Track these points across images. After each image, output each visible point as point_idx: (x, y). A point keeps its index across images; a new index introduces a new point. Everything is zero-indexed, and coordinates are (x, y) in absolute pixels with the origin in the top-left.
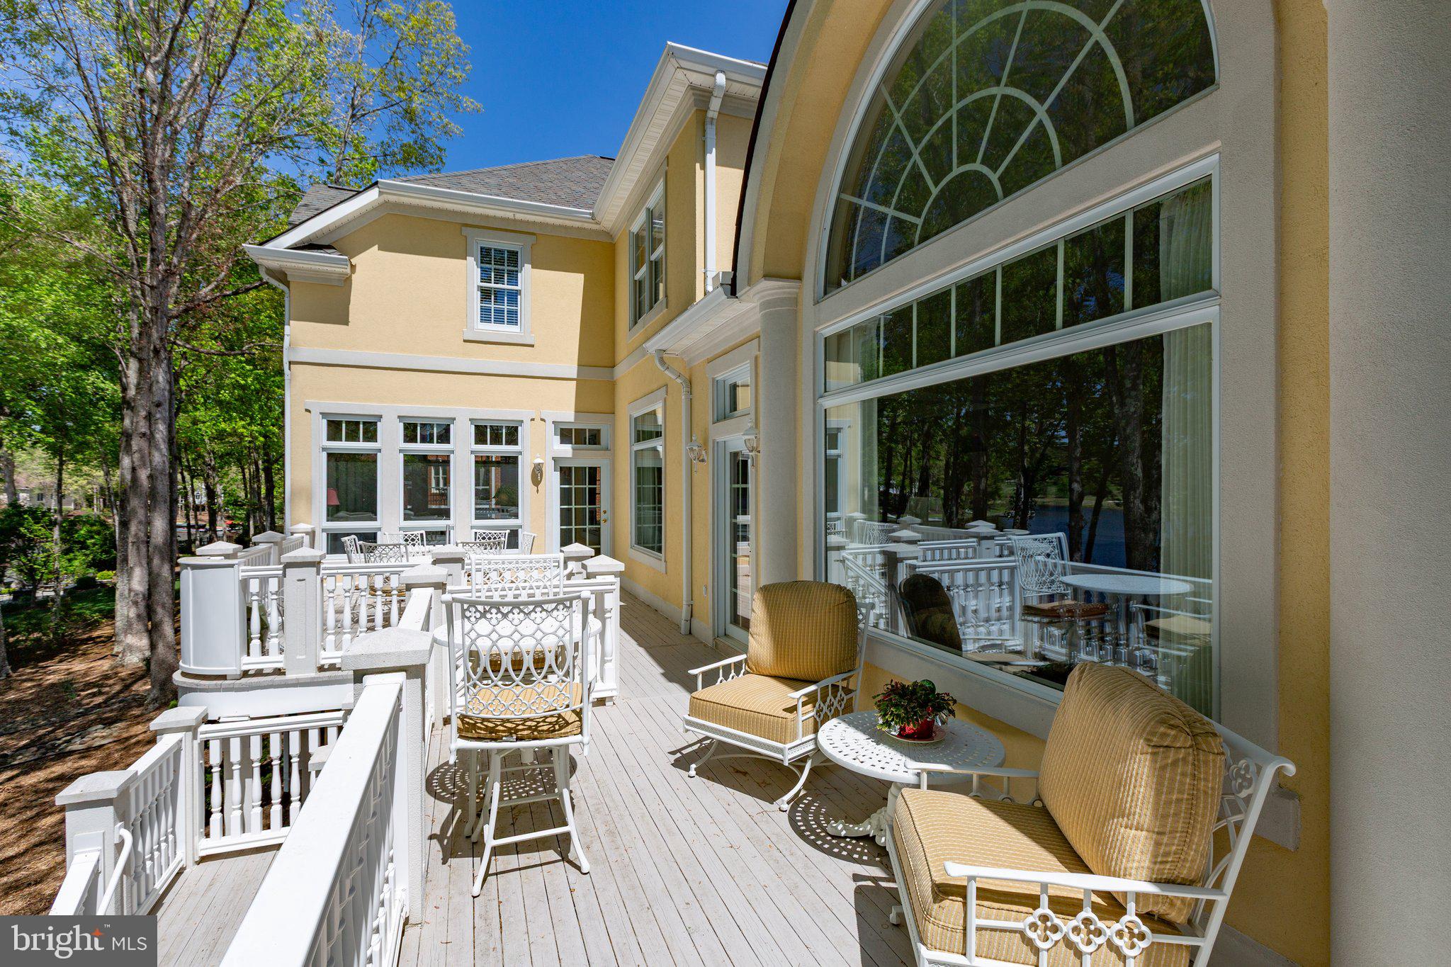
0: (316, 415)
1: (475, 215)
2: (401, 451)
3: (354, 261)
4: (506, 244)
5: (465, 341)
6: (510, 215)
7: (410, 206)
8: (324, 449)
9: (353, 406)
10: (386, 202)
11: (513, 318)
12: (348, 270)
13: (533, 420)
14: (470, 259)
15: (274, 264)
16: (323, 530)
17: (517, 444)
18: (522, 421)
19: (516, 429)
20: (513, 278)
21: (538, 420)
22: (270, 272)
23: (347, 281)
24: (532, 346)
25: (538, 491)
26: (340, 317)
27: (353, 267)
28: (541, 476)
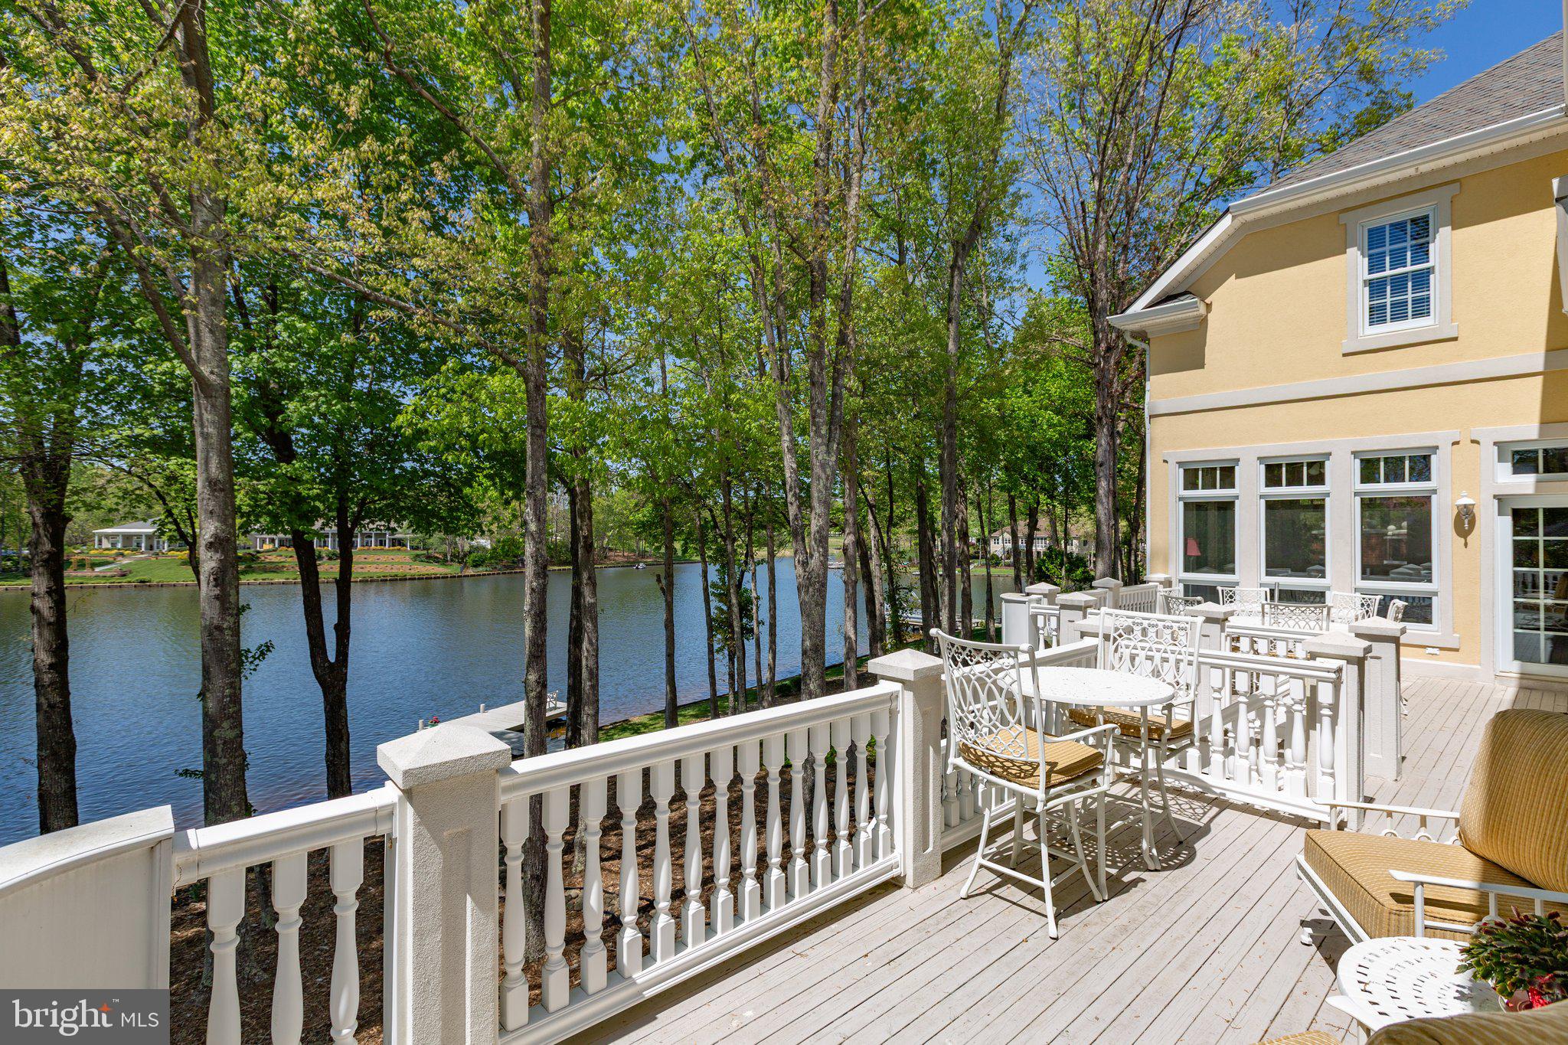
0: (1172, 465)
1: (1358, 193)
2: (1261, 497)
3: (1208, 301)
4: (1405, 212)
5: (1344, 355)
6: (1411, 172)
7: (1272, 217)
8: (1180, 499)
9: (1209, 451)
10: (1244, 224)
11: (1422, 308)
12: (1202, 310)
13: (1456, 443)
14: (1353, 252)
15: (1135, 326)
16: (1180, 581)
17: (1429, 479)
18: (1437, 448)
19: (1426, 459)
20: (1422, 252)
21: (1465, 442)
22: (1135, 335)
23: (1203, 321)
24: (1455, 339)
25: (1466, 545)
26: (1197, 361)
27: (1209, 306)
28: (1472, 523)
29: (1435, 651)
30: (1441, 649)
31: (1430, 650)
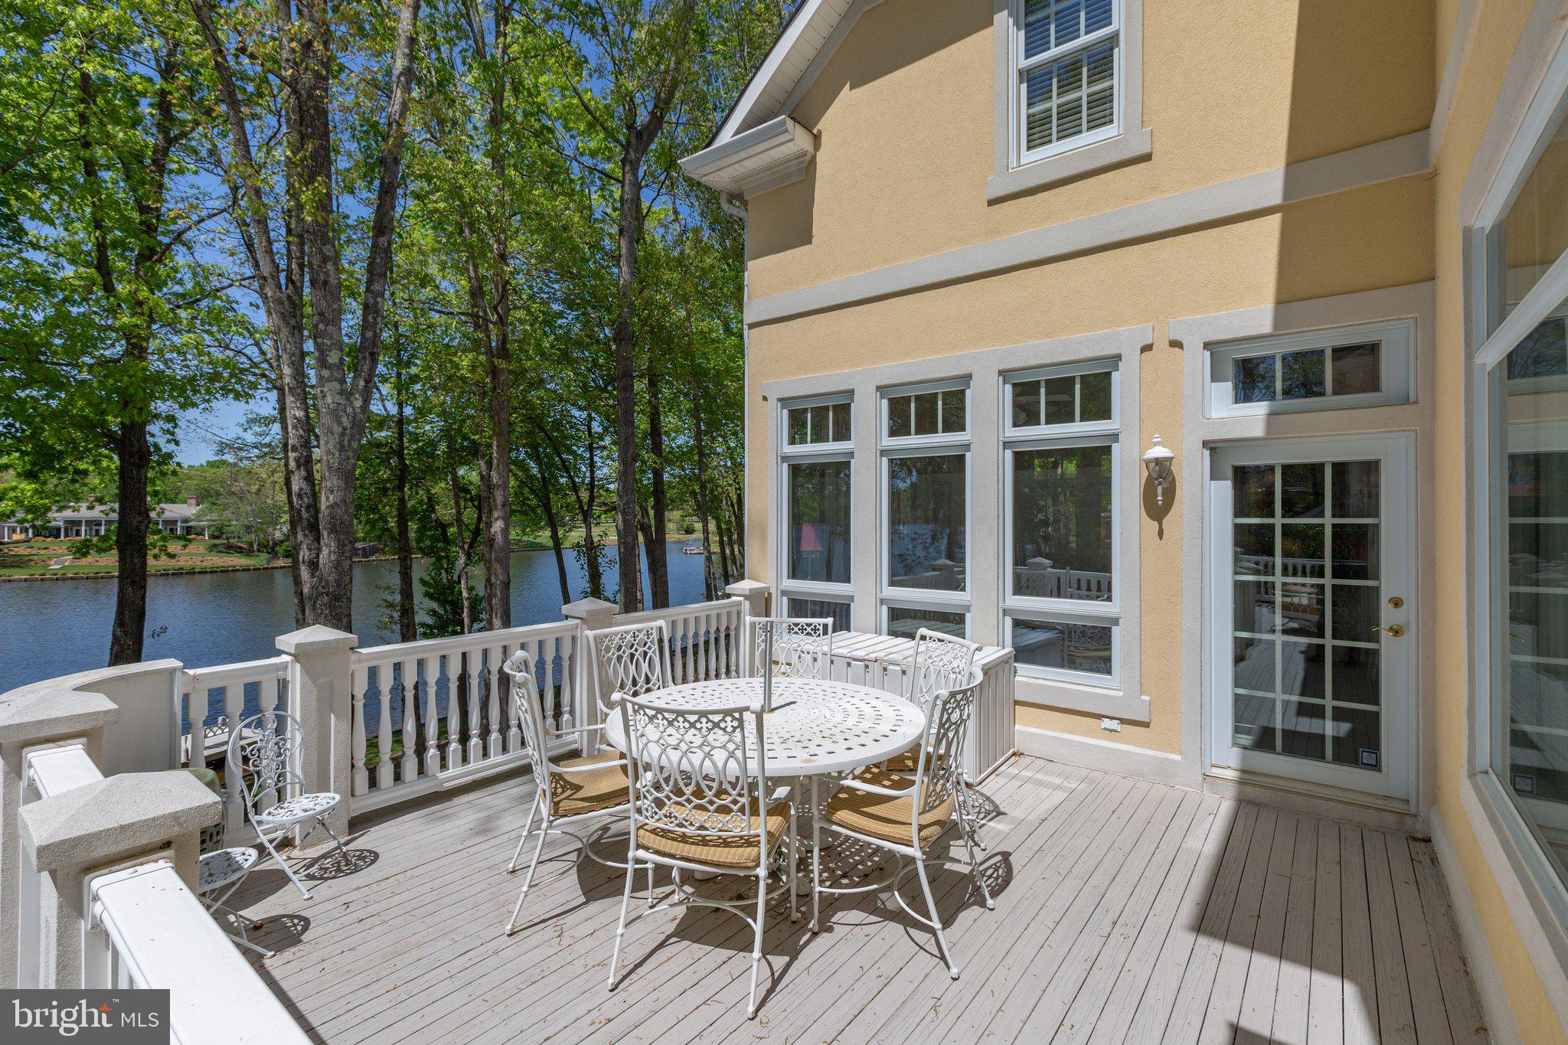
0: (773, 404)
2: (883, 453)
3: (815, 131)
5: (992, 203)
8: (782, 460)
9: (819, 379)
11: (1101, 111)
12: (808, 146)
13: (1147, 348)
14: (1004, 21)
16: (784, 593)
18: (1119, 357)
19: (1106, 379)
21: (1161, 346)
23: (810, 165)
24: (1147, 158)
25: (1161, 533)
26: (802, 235)
27: (817, 138)
28: (1170, 494)
29: (1114, 725)
30: (1123, 721)
31: (1107, 723)
